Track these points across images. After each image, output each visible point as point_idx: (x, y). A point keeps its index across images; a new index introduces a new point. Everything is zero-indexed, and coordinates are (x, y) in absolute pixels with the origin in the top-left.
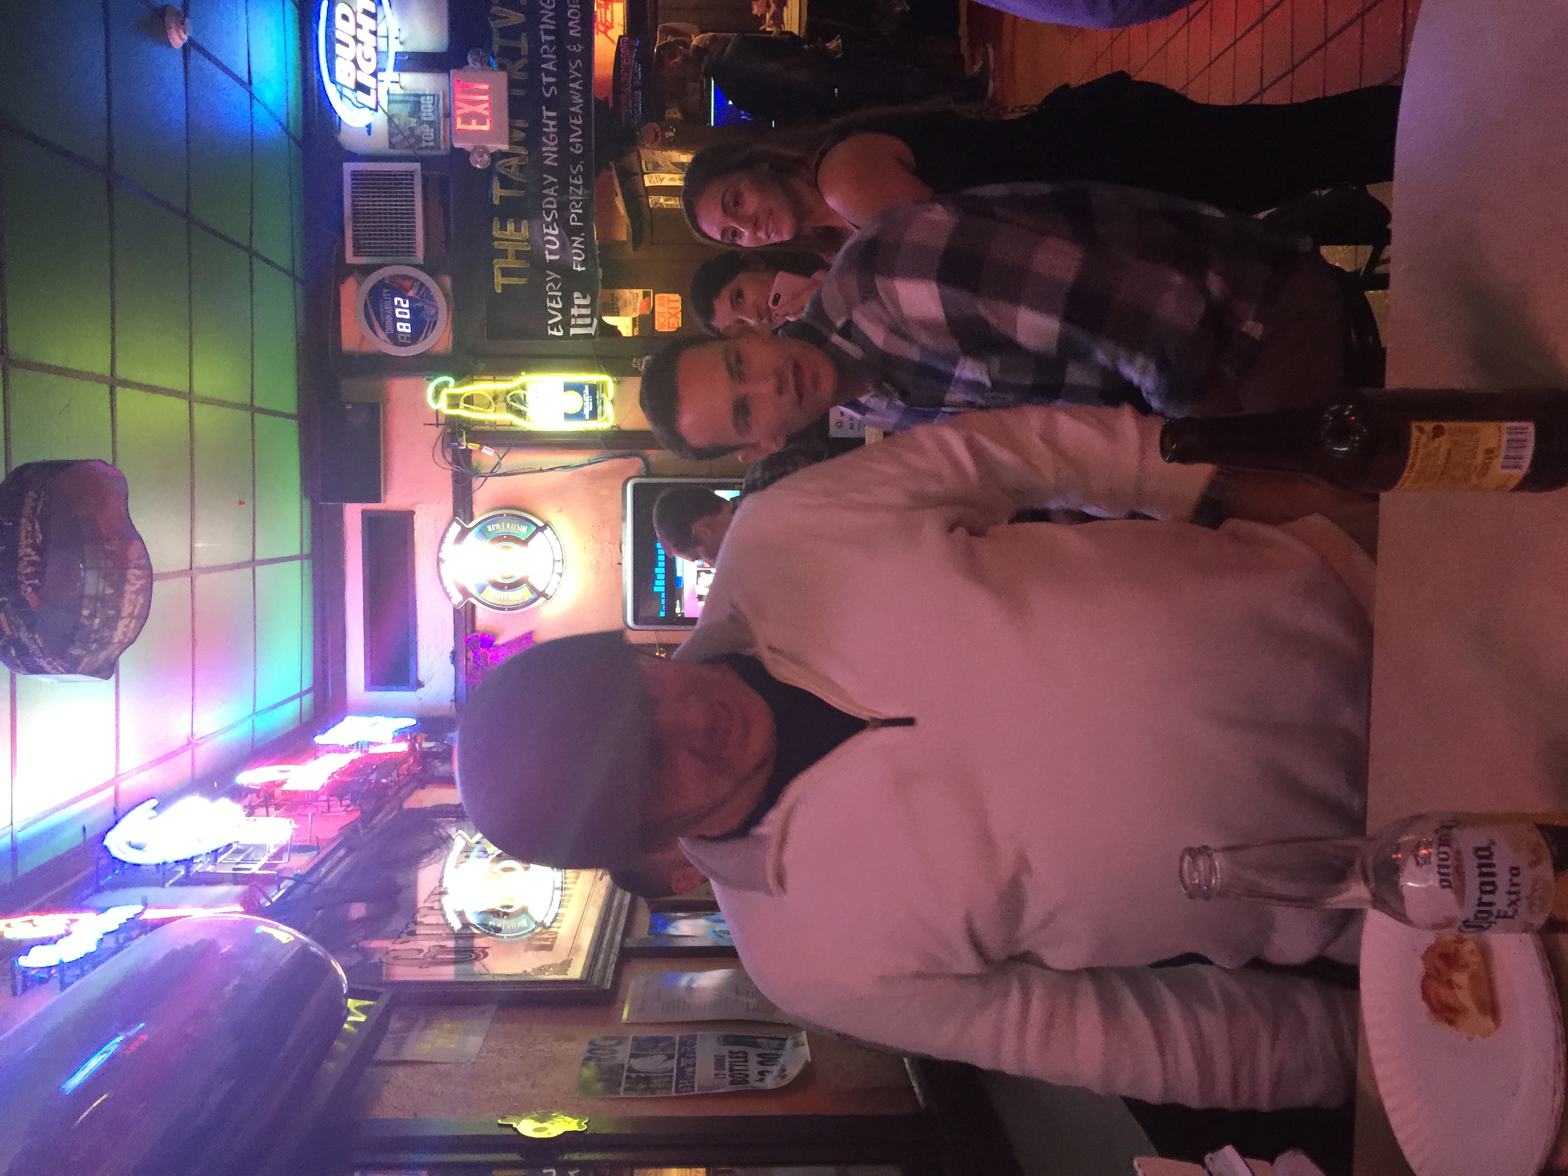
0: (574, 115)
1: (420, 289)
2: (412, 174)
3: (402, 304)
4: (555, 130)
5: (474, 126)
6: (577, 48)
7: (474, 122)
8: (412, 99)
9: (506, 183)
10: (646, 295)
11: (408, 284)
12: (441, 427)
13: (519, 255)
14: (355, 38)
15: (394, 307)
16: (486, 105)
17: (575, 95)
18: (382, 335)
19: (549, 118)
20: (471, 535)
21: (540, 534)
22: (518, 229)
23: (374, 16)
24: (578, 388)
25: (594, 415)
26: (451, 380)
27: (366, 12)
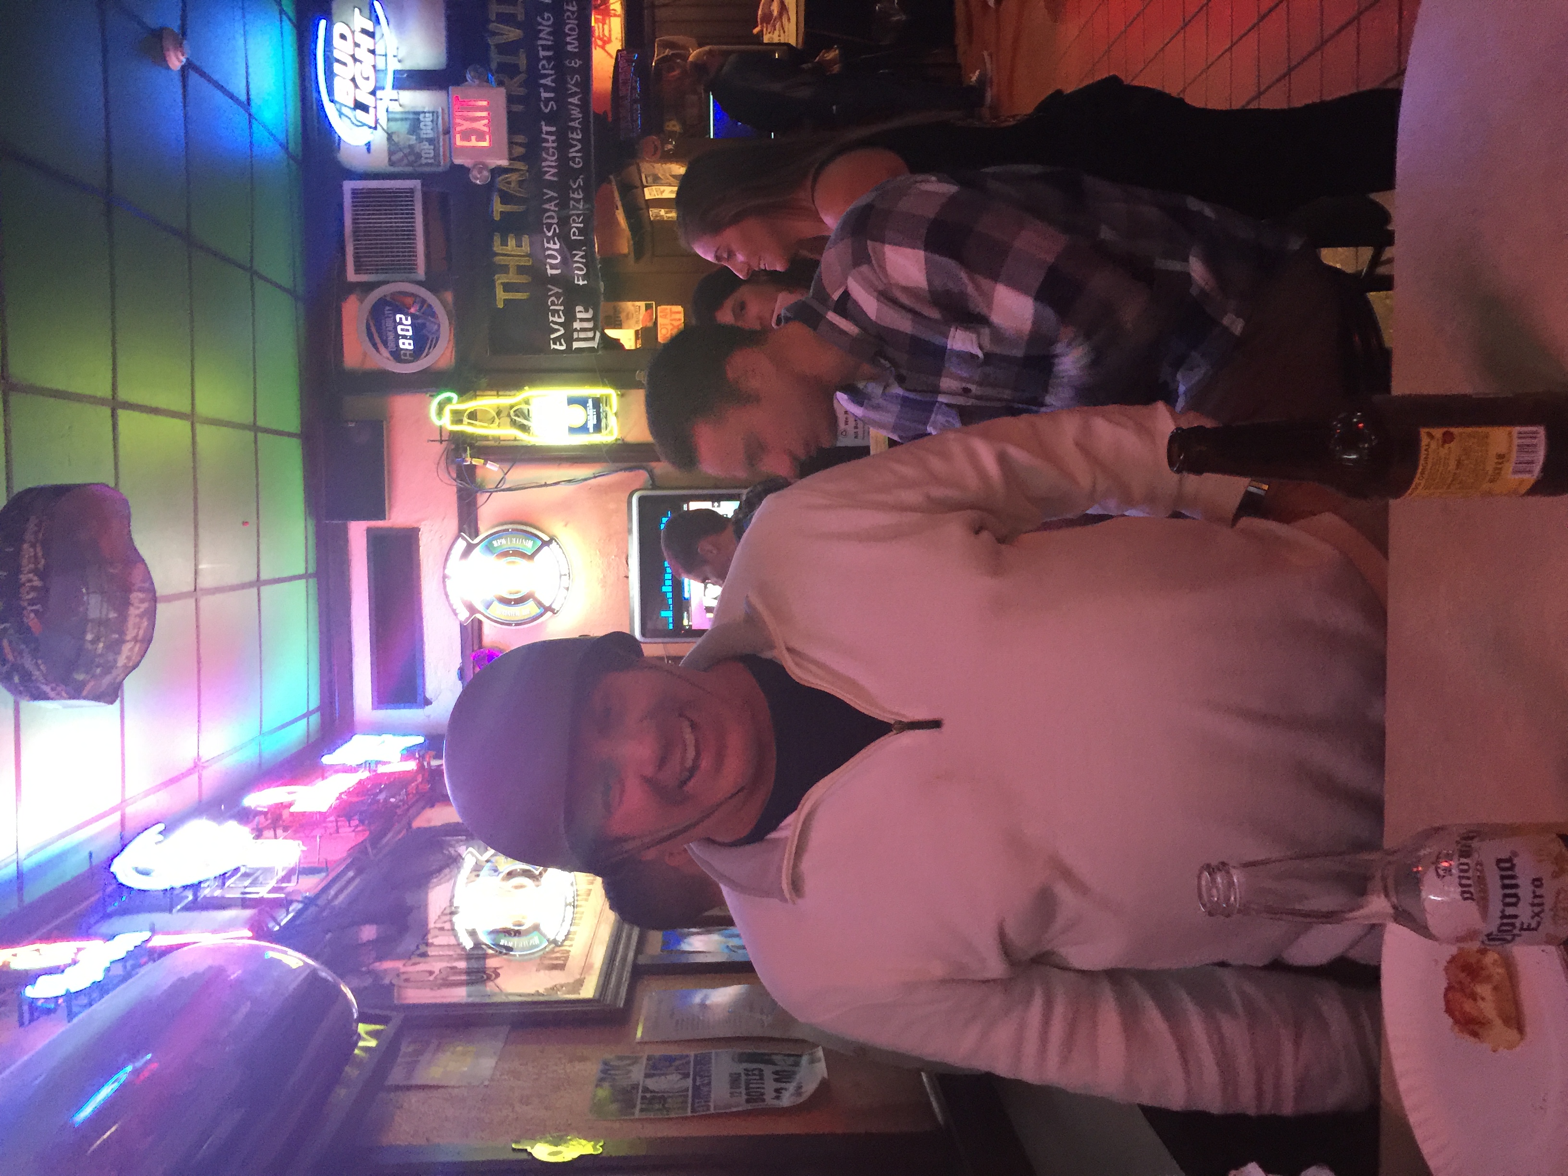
0: (574, 129)
1: (421, 307)
2: (412, 191)
3: (404, 321)
4: (555, 145)
5: (474, 143)
6: (576, 63)
7: (473, 138)
8: (411, 116)
9: (506, 198)
10: (648, 307)
11: (409, 300)
12: (444, 443)
13: (521, 270)
14: (353, 56)
15: (396, 324)
16: (486, 121)
17: (573, 110)
18: (385, 353)
19: (548, 133)
20: (477, 551)
21: (546, 548)
22: (519, 245)
23: (372, 35)
24: (582, 402)
25: (598, 428)
26: (454, 396)
27: (364, 31)
